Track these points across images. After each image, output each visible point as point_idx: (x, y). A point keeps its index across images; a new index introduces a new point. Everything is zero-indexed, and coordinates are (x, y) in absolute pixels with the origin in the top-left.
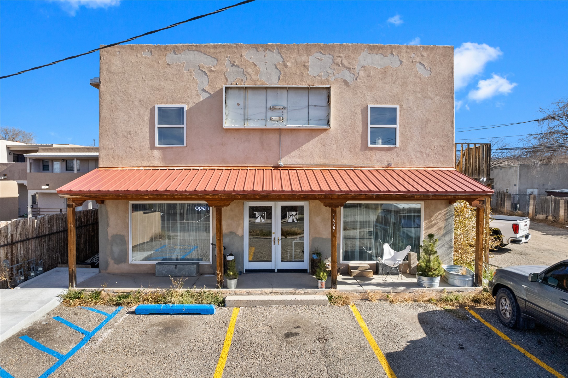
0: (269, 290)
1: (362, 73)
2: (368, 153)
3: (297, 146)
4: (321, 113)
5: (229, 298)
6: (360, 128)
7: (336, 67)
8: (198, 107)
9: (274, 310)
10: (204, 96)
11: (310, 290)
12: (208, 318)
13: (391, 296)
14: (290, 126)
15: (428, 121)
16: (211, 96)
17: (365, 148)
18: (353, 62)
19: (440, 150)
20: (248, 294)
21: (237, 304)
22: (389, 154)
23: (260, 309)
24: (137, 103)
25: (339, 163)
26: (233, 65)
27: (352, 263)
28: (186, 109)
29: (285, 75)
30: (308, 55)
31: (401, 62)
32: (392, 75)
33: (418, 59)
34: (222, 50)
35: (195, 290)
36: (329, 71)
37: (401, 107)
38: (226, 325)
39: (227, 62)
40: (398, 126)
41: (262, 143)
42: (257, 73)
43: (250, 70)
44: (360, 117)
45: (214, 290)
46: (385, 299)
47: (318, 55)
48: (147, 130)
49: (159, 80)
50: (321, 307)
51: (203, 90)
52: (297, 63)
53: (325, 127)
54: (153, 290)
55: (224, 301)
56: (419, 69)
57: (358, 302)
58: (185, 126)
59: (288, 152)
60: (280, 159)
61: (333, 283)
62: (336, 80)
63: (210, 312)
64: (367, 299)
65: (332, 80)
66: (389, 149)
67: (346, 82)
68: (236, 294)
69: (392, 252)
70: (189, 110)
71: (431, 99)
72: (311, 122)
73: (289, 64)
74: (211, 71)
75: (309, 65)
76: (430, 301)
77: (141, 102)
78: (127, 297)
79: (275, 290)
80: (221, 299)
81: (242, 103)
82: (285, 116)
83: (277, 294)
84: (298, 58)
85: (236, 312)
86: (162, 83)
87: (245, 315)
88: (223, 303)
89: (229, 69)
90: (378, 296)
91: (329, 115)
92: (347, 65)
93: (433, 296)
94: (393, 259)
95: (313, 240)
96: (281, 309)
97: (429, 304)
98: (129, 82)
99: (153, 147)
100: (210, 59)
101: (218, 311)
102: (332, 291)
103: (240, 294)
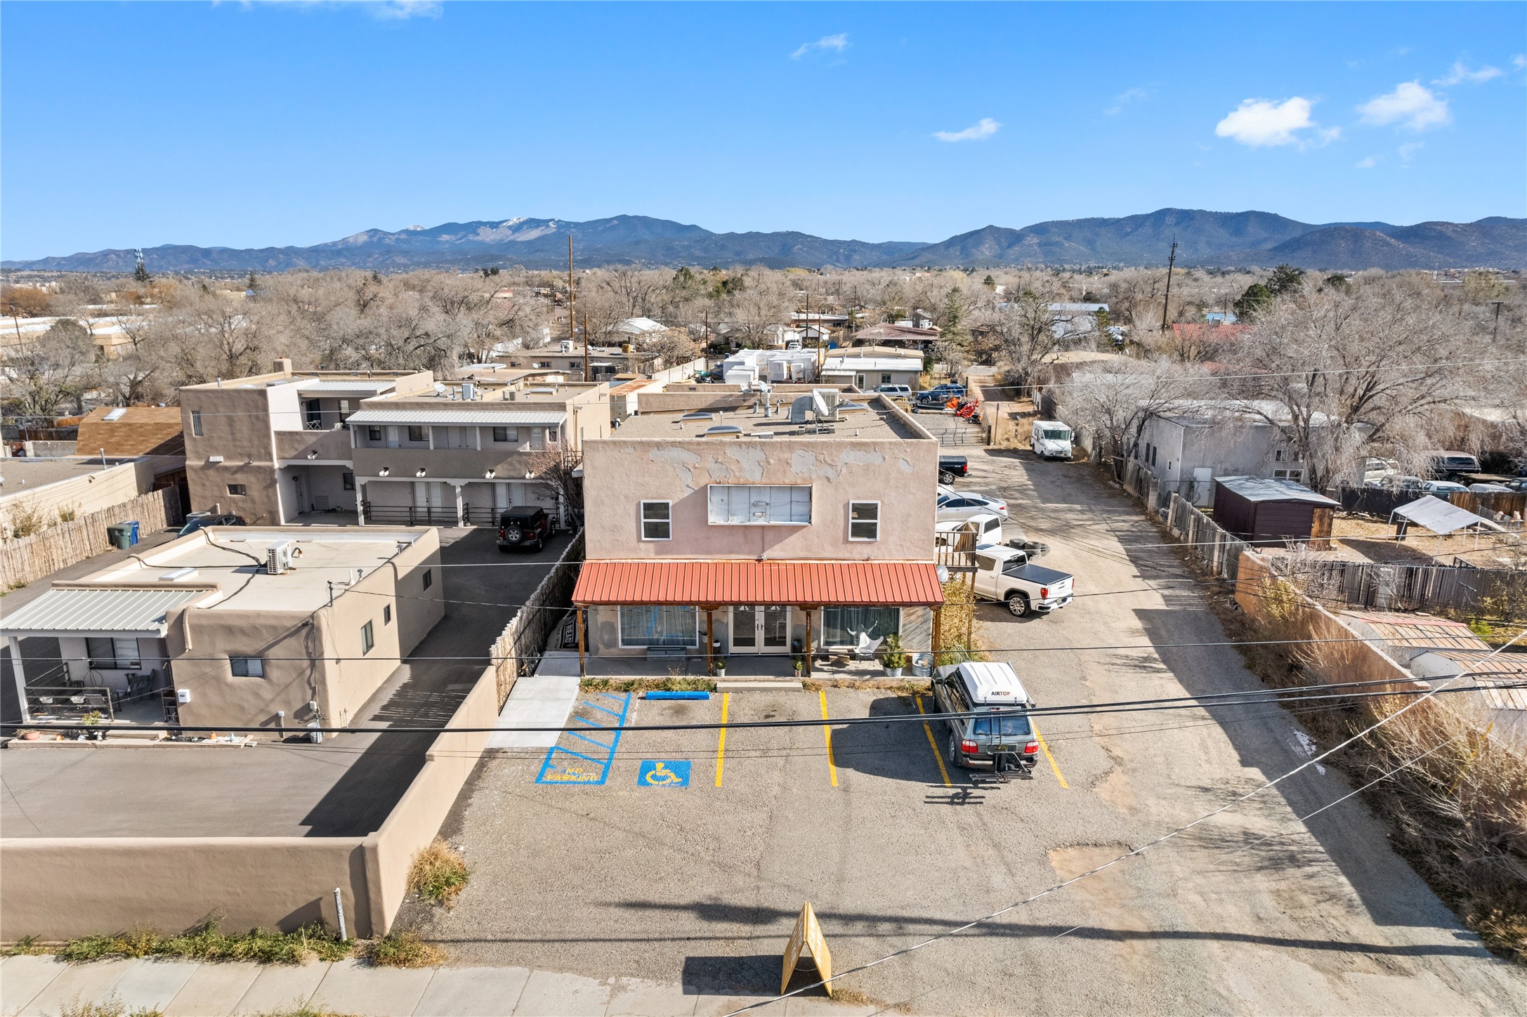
0: (753, 677)
1: (844, 470)
2: (849, 546)
3: (780, 539)
4: (802, 509)
5: (719, 685)
6: (842, 524)
7: (818, 464)
8: (683, 503)
9: (757, 696)
10: (688, 492)
11: (788, 678)
12: (705, 702)
13: (857, 684)
14: (773, 523)
15: (909, 515)
16: (696, 492)
17: (846, 541)
18: (836, 459)
19: (920, 543)
20: (736, 681)
21: (727, 690)
22: (869, 547)
23: (746, 695)
24: (622, 498)
25: (821, 556)
26: (716, 462)
27: (833, 648)
28: (670, 505)
29: (768, 472)
30: (791, 453)
31: (884, 459)
32: (874, 471)
33: (901, 455)
34: (705, 447)
35: (690, 678)
36: (812, 468)
37: (883, 502)
38: (721, 709)
39: (710, 459)
40: (878, 521)
41: (746, 537)
42: (741, 470)
43: (733, 467)
44: (842, 512)
45: (706, 678)
46: (852, 686)
47: (801, 452)
48: (634, 525)
49: (643, 476)
50: (796, 693)
51: (688, 486)
52: (779, 460)
53: (806, 524)
54: (654, 677)
55: (715, 688)
56: (902, 465)
57: (829, 688)
58: (670, 521)
59: (771, 546)
60: (763, 551)
61: (807, 673)
62: (818, 476)
63: (707, 698)
64: (835, 686)
65: (814, 476)
66: (870, 543)
67: (828, 479)
68: (725, 681)
69: (868, 639)
70: (673, 506)
71: (913, 494)
72: (793, 518)
73: (772, 461)
74: (695, 468)
75: (792, 462)
76: (890, 688)
77: (627, 497)
78: (633, 684)
79: (758, 677)
80: (713, 686)
81: (725, 498)
82: (768, 513)
83: (760, 681)
84: (781, 456)
85: (727, 697)
86: (646, 479)
87: (734, 700)
88: (715, 689)
89: (712, 466)
90: (847, 684)
91: (811, 510)
92: (829, 462)
93: (894, 684)
94: (868, 647)
95: (795, 627)
96: (763, 695)
97: (889, 691)
98: (613, 478)
99: (639, 540)
100: (693, 456)
101: (712, 696)
102: (807, 679)
103: (729, 681)
